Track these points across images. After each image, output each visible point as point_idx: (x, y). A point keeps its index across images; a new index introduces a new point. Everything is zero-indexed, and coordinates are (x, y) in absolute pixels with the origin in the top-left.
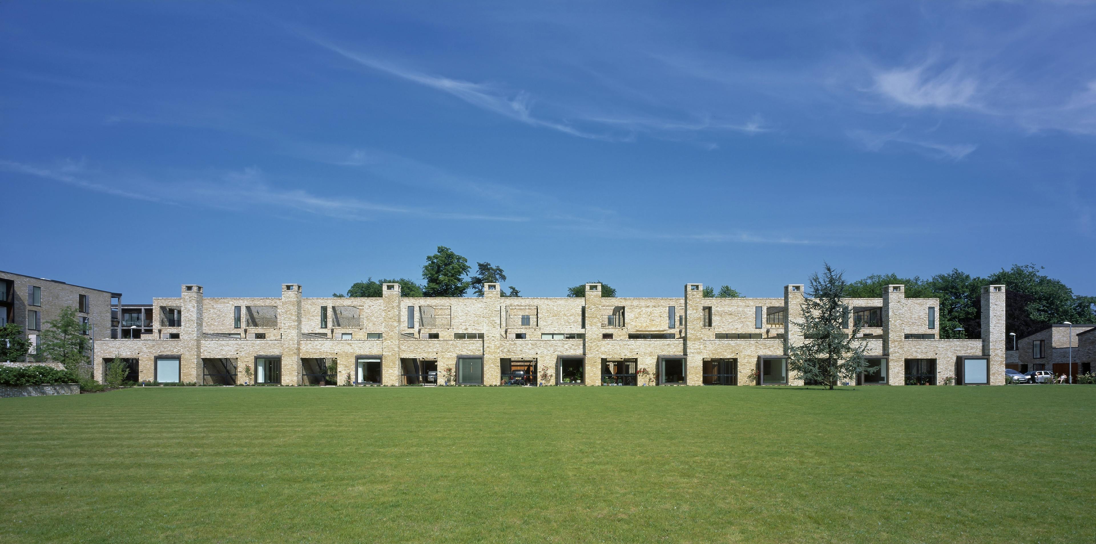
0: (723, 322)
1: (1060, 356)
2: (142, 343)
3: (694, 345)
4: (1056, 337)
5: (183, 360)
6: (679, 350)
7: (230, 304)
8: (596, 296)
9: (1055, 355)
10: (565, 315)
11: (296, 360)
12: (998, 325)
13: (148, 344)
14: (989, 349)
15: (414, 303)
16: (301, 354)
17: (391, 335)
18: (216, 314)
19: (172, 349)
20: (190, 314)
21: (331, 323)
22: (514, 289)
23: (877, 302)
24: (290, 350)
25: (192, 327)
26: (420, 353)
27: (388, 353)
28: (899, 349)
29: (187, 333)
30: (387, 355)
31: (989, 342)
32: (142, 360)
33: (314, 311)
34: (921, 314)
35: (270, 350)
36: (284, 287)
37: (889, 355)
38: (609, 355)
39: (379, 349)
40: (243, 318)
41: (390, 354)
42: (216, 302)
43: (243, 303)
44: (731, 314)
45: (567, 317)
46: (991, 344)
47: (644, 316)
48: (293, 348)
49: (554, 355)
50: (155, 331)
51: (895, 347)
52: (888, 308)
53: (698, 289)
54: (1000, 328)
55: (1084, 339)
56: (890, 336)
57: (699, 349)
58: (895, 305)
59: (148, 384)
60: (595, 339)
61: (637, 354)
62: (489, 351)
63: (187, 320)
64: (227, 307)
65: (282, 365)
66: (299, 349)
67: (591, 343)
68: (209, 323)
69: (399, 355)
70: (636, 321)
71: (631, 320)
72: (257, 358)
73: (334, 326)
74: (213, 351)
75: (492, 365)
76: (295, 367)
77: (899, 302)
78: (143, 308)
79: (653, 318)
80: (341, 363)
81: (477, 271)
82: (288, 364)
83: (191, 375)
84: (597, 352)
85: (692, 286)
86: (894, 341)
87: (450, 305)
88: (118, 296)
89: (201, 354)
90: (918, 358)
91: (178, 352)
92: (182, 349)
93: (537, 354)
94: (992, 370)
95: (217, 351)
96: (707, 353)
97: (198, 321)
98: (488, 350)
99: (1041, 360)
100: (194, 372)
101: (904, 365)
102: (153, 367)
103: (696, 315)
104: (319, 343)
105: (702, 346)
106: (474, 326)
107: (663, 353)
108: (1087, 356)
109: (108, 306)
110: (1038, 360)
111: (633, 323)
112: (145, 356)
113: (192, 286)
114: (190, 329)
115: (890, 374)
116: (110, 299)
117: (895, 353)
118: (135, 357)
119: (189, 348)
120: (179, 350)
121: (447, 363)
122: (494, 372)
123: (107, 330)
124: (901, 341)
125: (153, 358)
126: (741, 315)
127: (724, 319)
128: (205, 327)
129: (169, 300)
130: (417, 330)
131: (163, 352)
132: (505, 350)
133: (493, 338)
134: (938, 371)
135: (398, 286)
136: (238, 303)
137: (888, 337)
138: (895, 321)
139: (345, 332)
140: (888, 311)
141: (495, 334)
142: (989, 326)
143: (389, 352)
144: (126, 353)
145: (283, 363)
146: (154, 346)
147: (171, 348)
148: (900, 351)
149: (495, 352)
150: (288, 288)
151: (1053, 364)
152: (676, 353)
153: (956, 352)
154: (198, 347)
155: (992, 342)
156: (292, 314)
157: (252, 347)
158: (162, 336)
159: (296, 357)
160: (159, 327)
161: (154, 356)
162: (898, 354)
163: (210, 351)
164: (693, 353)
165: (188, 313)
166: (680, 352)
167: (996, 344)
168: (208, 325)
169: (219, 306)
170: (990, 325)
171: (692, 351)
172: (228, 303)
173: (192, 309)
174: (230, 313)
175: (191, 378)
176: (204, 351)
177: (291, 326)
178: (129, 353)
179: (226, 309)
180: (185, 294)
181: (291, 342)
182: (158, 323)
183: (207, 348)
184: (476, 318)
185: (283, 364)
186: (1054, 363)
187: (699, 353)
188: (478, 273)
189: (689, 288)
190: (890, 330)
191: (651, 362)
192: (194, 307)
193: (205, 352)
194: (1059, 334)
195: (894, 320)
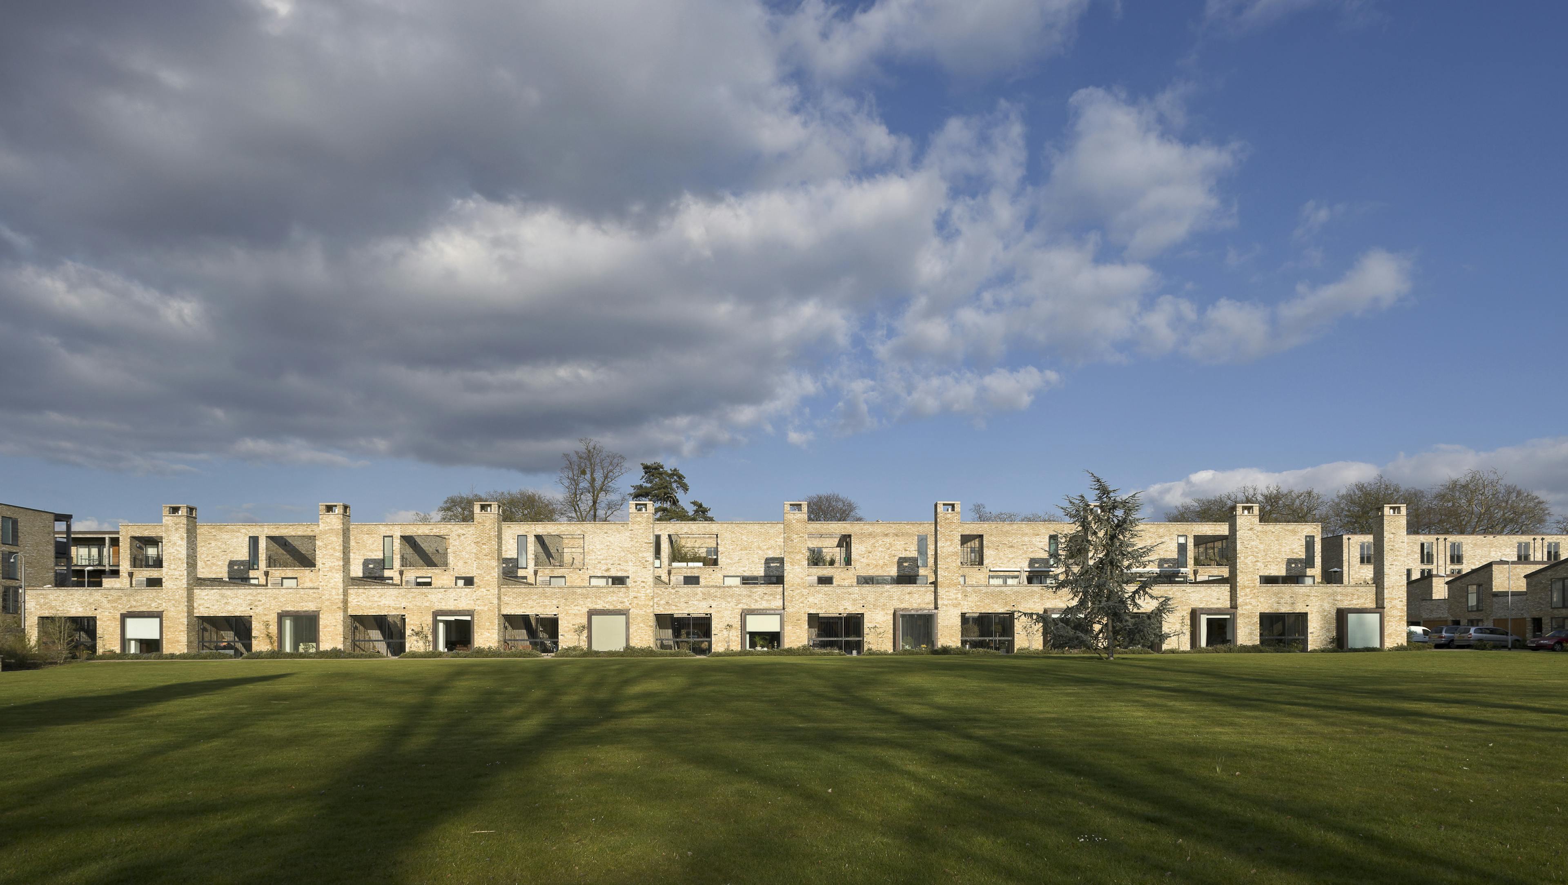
0: (1000, 559)
1: (1502, 608)
2: (102, 594)
3: (947, 594)
4: (1498, 580)
5: (166, 620)
6: (927, 601)
7: (241, 532)
8: (798, 521)
9: (1497, 606)
10: (759, 548)
11: (342, 619)
12: (1396, 563)
13: (111, 595)
14: (1384, 599)
15: (527, 530)
16: (349, 610)
17: (486, 580)
18: (220, 548)
19: (149, 602)
20: (176, 550)
21: (399, 561)
22: (700, 506)
23: (1223, 529)
24: (332, 603)
25: (180, 569)
26: (532, 607)
27: (482, 608)
28: (1251, 598)
29: (172, 578)
30: (482, 610)
31: (1383, 588)
32: (101, 620)
33: (373, 544)
34: (1294, 547)
35: (302, 604)
36: (322, 508)
37: (1237, 608)
38: (821, 608)
39: (468, 602)
40: (262, 554)
41: (486, 608)
42: (220, 530)
43: (263, 532)
44: (1012, 547)
45: (763, 550)
46: (1386, 591)
47: (880, 549)
48: (337, 601)
49: (737, 609)
50: (124, 574)
51: (1246, 595)
52: (1236, 539)
53: (953, 510)
54: (1398, 567)
55: (1534, 583)
56: (1238, 580)
57: (956, 599)
58: (1245, 535)
59: (112, 655)
60: (799, 585)
61: (863, 606)
62: (638, 604)
63: (172, 558)
64: (237, 537)
65: (320, 626)
66: (345, 602)
67: (792, 591)
68: (208, 562)
69: (499, 610)
70: (869, 556)
71: (860, 555)
72: (281, 617)
73: (403, 566)
74: (213, 605)
75: (641, 625)
76: (340, 629)
77: (1251, 529)
78: (107, 536)
79: (893, 552)
80: (412, 622)
81: (643, 477)
82: (329, 624)
83: (178, 641)
84: (801, 605)
85: (944, 505)
86: (1244, 587)
87: (583, 533)
88: (67, 518)
89: (195, 611)
90: (1280, 611)
91: (158, 608)
92: (165, 602)
93: (711, 607)
94: (1388, 630)
95: (220, 605)
96: (968, 605)
97: (190, 561)
98: (636, 602)
99: (1477, 613)
100: (183, 638)
101: (1259, 622)
102: (119, 631)
103: (951, 549)
104: (378, 593)
105: (959, 596)
106: (619, 564)
107: (902, 606)
108: (1538, 607)
109: (49, 534)
110: (1474, 613)
111: (865, 560)
112: (107, 613)
113: (180, 507)
114: (177, 573)
115: (1238, 636)
116: (53, 524)
117: (1246, 604)
118: (90, 614)
119: (176, 602)
120: (159, 604)
121: (572, 622)
122: (645, 635)
123: (48, 572)
124: (1254, 587)
125: (119, 616)
126: (1027, 548)
127: (1001, 554)
128: (203, 568)
129: (145, 528)
130: (532, 572)
131: (135, 607)
132: (662, 602)
133: (643, 584)
134: (1309, 631)
135: (497, 506)
136: (254, 531)
137: (1236, 582)
138: (1246, 558)
139: (421, 575)
140: (1235, 543)
141: (645, 578)
142: (1383, 565)
143: (485, 605)
144: (76, 609)
145: (322, 622)
146: (120, 598)
147: (148, 600)
148: (1254, 602)
149: (646, 606)
150: (329, 509)
151: (1494, 620)
152: (921, 605)
153: (1336, 602)
154: (190, 599)
155: (1387, 589)
156: (334, 549)
157: (274, 599)
158: (134, 583)
159: (342, 614)
160: (130, 569)
161: (121, 614)
162: (1249, 607)
163: (208, 606)
164: (947, 606)
165: (173, 548)
166: (928, 603)
167: (1392, 591)
168: (207, 565)
169: (225, 536)
170: (1385, 563)
171: (946, 603)
172: (239, 531)
173: (180, 542)
174: (242, 547)
175: (178, 647)
176: (200, 605)
177: (333, 568)
178: (80, 609)
179: (235, 540)
180: (168, 520)
181: (334, 591)
182: (128, 563)
183: (203, 602)
184: (622, 553)
185: (322, 625)
186: (1494, 618)
187: (955, 606)
188: (644, 480)
189: (940, 509)
190: (1238, 571)
191: (884, 619)
192: (182, 539)
193: (201, 607)
194: (1502, 575)
195: (1244, 557)
